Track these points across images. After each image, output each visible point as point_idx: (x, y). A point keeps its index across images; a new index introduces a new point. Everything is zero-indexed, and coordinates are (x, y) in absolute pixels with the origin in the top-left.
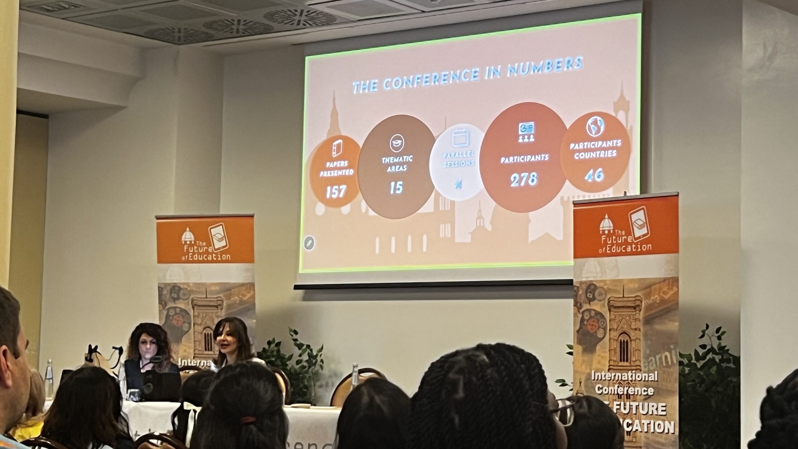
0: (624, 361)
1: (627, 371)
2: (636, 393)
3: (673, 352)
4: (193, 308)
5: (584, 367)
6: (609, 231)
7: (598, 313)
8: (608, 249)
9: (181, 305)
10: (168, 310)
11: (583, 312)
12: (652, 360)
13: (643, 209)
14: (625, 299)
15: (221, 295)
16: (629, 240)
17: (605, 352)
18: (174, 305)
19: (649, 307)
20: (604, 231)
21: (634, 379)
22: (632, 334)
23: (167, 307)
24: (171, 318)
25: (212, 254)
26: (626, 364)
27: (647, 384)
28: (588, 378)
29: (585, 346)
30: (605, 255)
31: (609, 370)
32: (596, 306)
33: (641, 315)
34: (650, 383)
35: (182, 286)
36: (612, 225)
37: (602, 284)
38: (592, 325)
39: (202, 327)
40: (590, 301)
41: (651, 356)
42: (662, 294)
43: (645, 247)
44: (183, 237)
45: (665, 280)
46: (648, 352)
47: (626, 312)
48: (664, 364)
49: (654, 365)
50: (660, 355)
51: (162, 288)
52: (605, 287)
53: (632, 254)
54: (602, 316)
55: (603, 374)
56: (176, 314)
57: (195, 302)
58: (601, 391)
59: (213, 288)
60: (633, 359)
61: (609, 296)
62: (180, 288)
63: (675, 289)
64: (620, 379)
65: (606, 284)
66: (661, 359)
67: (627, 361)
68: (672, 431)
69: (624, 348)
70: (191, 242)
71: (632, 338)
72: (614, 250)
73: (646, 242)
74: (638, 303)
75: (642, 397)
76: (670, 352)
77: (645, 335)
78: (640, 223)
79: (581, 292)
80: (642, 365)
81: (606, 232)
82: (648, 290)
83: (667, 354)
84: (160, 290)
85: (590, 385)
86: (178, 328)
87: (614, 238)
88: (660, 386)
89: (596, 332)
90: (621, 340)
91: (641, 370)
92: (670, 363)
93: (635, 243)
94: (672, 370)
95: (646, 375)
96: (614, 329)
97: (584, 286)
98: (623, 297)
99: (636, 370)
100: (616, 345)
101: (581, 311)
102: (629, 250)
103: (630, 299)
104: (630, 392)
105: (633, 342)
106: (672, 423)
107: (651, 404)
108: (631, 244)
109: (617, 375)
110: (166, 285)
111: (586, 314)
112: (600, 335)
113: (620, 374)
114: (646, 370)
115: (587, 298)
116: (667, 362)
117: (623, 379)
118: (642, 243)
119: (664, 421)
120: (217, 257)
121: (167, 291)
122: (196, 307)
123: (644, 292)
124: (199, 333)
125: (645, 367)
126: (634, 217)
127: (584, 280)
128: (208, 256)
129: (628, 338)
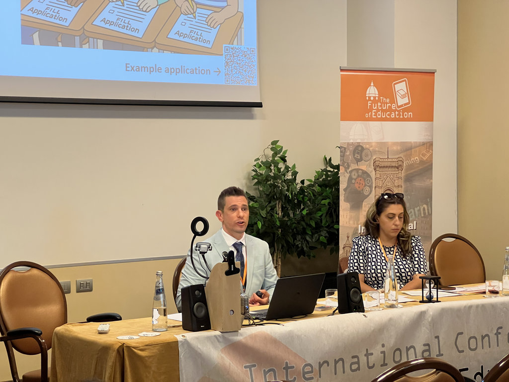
14: (389, 159)
52: (371, 149)
65: (372, 146)
89: (363, 190)
98: (388, 158)
103: (393, 160)
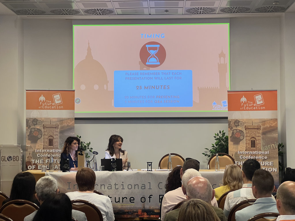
0: (253, 147)
1: (255, 151)
2: (259, 158)
3: (276, 144)
4: (44, 128)
5: (234, 149)
6: (245, 102)
7: (240, 131)
8: (244, 108)
9: (38, 127)
10: (31, 129)
11: (233, 130)
12: (266, 147)
13: (261, 94)
15: (58, 123)
16: (255, 105)
17: (244, 144)
18: (34, 127)
19: (264, 129)
20: (242, 102)
21: (258, 153)
22: (257, 138)
23: (31, 128)
24: (32, 133)
25: (54, 106)
26: (254, 148)
27: (264, 155)
28: (236, 153)
29: (234, 142)
30: (243, 110)
31: (246, 150)
32: (239, 128)
33: (261, 131)
34: (265, 155)
35: (38, 119)
36: (246, 100)
37: (242, 120)
38: (238, 135)
39: (48, 136)
40: (236, 126)
41: (266, 145)
42: (270, 124)
43: (262, 108)
44: (40, 99)
45: (271, 119)
46: (264, 144)
47: (253, 130)
48: (272, 148)
49: (267, 149)
50: (270, 145)
51: (28, 120)
53: (256, 110)
54: (242, 132)
55: (243, 152)
56: (35, 131)
57: (45, 126)
58: (242, 158)
59: (54, 120)
60: (257, 146)
61: (245, 125)
62: (37, 120)
63: (276, 122)
64: (251, 153)
66: (270, 146)
67: (255, 147)
68: (276, 171)
69: (253, 143)
70: (43, 101)
71: (257, 139)
72: (247, 108)
73: (262, 106)
74: (259, 127)
75: (262, 160)
76: (274, 144)
77: (263, 138)
78: (260, 99)
79: (232, 123)
80: (261, 148)
81: (244, 102)
82: (264, 123)
83: (273, 144)
84: (27, 121)
85: (237, 156)
86: (36, 137)
87: (247, 104)
88: (270, 156)
90: (252, 140)
91: (261, 150)
92: (274, 148)
93: (257, 107)
94: (275, 150)
95: (264, 152)
96: (248, 136)
97: (233, 121)
99: (259, 150)
100: (250, 142)
101: (232, 130)
102: (254, 108)
104: (256, 158)
105: (257, 141)
106: (276, 168)
107: (266, 162)
108: (255, 107)
109: (250, 152)
110: (30, 118)
111: (234, 131)
112: (241, 139)
113: (251, 152)
114: (264, 150)
115: (235, 125)
116: (273, 148)
117: (253, 153)
118: (260, 106)
119: (272, 168)
120: (56, 107)
121: (31, 121)
122: (45, 128)
123: (262, 123)
124: (46, 139)
125: (263, 149)
126: (257, 97)
127: (233, 119)
128: (52, 107)
129: (255, 139)
